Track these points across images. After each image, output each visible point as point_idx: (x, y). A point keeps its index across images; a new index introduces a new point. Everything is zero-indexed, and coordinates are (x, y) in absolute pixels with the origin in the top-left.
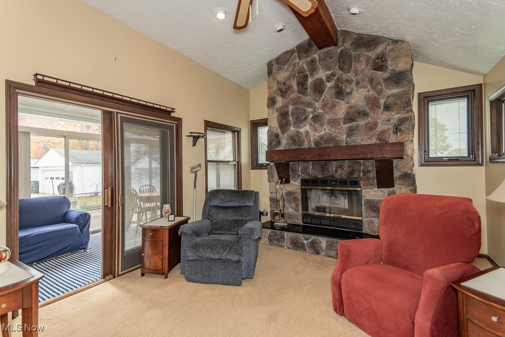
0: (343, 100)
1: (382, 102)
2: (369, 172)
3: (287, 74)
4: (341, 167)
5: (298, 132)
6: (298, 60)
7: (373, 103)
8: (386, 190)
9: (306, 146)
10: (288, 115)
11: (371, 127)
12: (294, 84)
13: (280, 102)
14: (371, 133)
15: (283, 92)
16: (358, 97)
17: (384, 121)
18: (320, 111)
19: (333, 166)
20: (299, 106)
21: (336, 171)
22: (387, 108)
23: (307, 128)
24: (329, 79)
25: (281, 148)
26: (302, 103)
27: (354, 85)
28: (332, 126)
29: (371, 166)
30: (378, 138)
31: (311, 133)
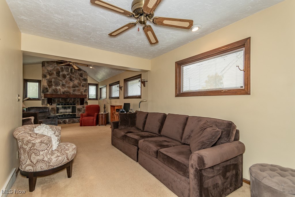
0: (72, 82)
1: (82, 84)
2: (78, 101)
3: (52, 69)
4: (71, 100)
5: (56, 88)
6: (56, 65)
7: (80, 84)
8: (82, 106)
9: (59, 93)
10: (52, 82)
11: (79, 90)
12: (55, 73)
13: (48, 77)
14: (79, 92)
15: (50, 74)
16: (76, 82)
17: (82, 89)
18: (64, 83)
19: (68, 100)
20: (57, 80)
21: (69, 101)
22: (83, 86)
23: (60, 87)
24: (68, 75)
25: (48, 93)
26: (58, 80)
27: (75, 79)
28: (68, 88)
29: (79, 100)
30: (81, 93)
31: (61, 89)
